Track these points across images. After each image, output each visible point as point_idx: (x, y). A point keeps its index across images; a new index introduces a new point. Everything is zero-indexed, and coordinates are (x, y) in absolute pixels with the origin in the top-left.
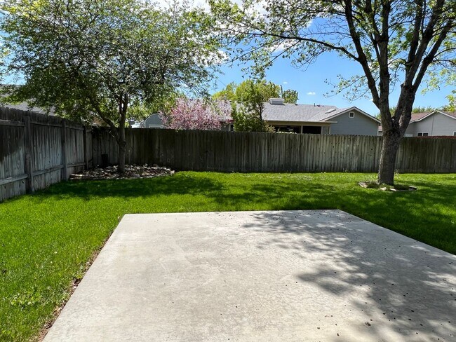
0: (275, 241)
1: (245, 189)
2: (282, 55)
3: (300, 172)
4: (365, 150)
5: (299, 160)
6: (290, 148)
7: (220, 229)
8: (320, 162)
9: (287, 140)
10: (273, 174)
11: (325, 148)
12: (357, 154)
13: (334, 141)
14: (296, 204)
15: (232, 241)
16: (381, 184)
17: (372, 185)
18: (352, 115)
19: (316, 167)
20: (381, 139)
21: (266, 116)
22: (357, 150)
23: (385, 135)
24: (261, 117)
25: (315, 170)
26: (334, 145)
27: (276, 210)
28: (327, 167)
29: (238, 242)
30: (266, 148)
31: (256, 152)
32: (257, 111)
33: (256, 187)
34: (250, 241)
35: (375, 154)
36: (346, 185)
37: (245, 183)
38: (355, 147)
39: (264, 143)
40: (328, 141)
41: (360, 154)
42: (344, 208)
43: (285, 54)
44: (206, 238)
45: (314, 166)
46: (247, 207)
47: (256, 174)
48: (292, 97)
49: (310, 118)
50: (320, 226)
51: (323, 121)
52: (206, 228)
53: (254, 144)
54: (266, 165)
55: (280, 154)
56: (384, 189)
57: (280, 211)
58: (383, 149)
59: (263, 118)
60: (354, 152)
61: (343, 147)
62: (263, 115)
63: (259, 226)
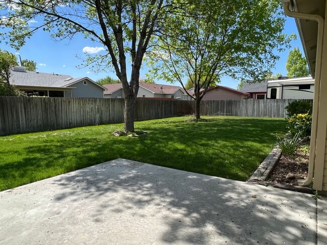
0: (104, 206)
1: (20, 154)
2: (43, 27)
3: (58, 129)
4: (103, 108)
5: (55, 119)
6: (46, 110)
7: (32, 212)
8: (73, 119)
9: (43, 102)
10: (34, 134)
11: (75, 108)
12: (98, 112)
13: (82, 103)
14: (85, 161)
15: (61, 224)
16: (127, 132)
17: (122, 134)
18: (85, 83)
19: (70, 124)
20: (122, 100)
21: (13, 81)
22: (98, 109)
23: (126, 98)
24: (8, 82)
25: (70, 126)
26: (82, 105)
27: (72, 171)
28: (78, 123)
29: (69, 224)
30: (23, 111)
31: (12, 115)
32: (4, 77)
33: (30, 150)
34: (81, 216)
35: (109, 110)
36: (105, 136)
37: (15, 147)
38: (96, 107)
39: (20, 106)
40: (77, 103)
41: (100, 112)
42: (123, 156)
43: (46, 27)
44: (25, 233)
45: (68, 123)
46: (40, 174)
47: (18, 136)
48: (31, 66)
49: (52, 84)
50: (123, 177)
51: (65, 87)
52: (13, 218)
53: (9, 108)
54: (25, 126)
55: (37, 115)
56: (131, 135)
57: (77, 171)
58: (126, 108)
59: (11, 83)
60: (96, 110)
61: (89, 107)
62: (10, 80)
63: (72, 194)
